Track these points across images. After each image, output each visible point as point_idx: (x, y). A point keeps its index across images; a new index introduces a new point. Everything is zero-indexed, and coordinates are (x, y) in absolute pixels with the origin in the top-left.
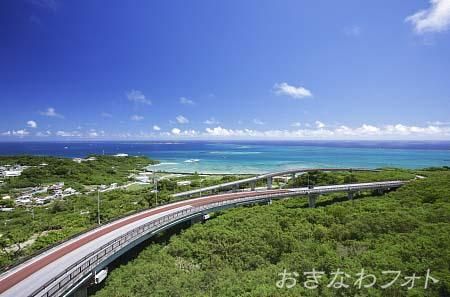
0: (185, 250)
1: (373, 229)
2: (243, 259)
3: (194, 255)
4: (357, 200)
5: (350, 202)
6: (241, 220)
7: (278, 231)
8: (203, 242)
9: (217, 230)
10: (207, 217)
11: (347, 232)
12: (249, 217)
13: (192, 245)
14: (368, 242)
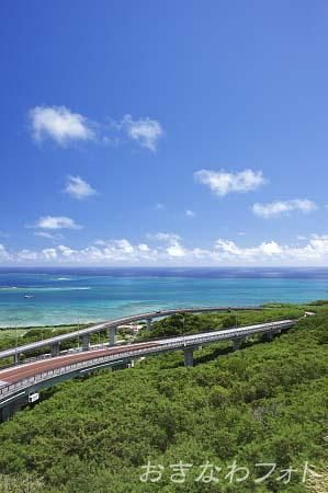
0: (11, 460)
1: (281, 381)
2: (119, 454)
3: (30, 465)
4: (245, 350)
5: (238, 352)
6: (99, 395)
7: (163, 401)
8: (42, 440)
9: (63, 417)
10: (35, 397)
11: (253, 389)
12: (111, 388)
13: (22, 449)
14: (281, 397)
